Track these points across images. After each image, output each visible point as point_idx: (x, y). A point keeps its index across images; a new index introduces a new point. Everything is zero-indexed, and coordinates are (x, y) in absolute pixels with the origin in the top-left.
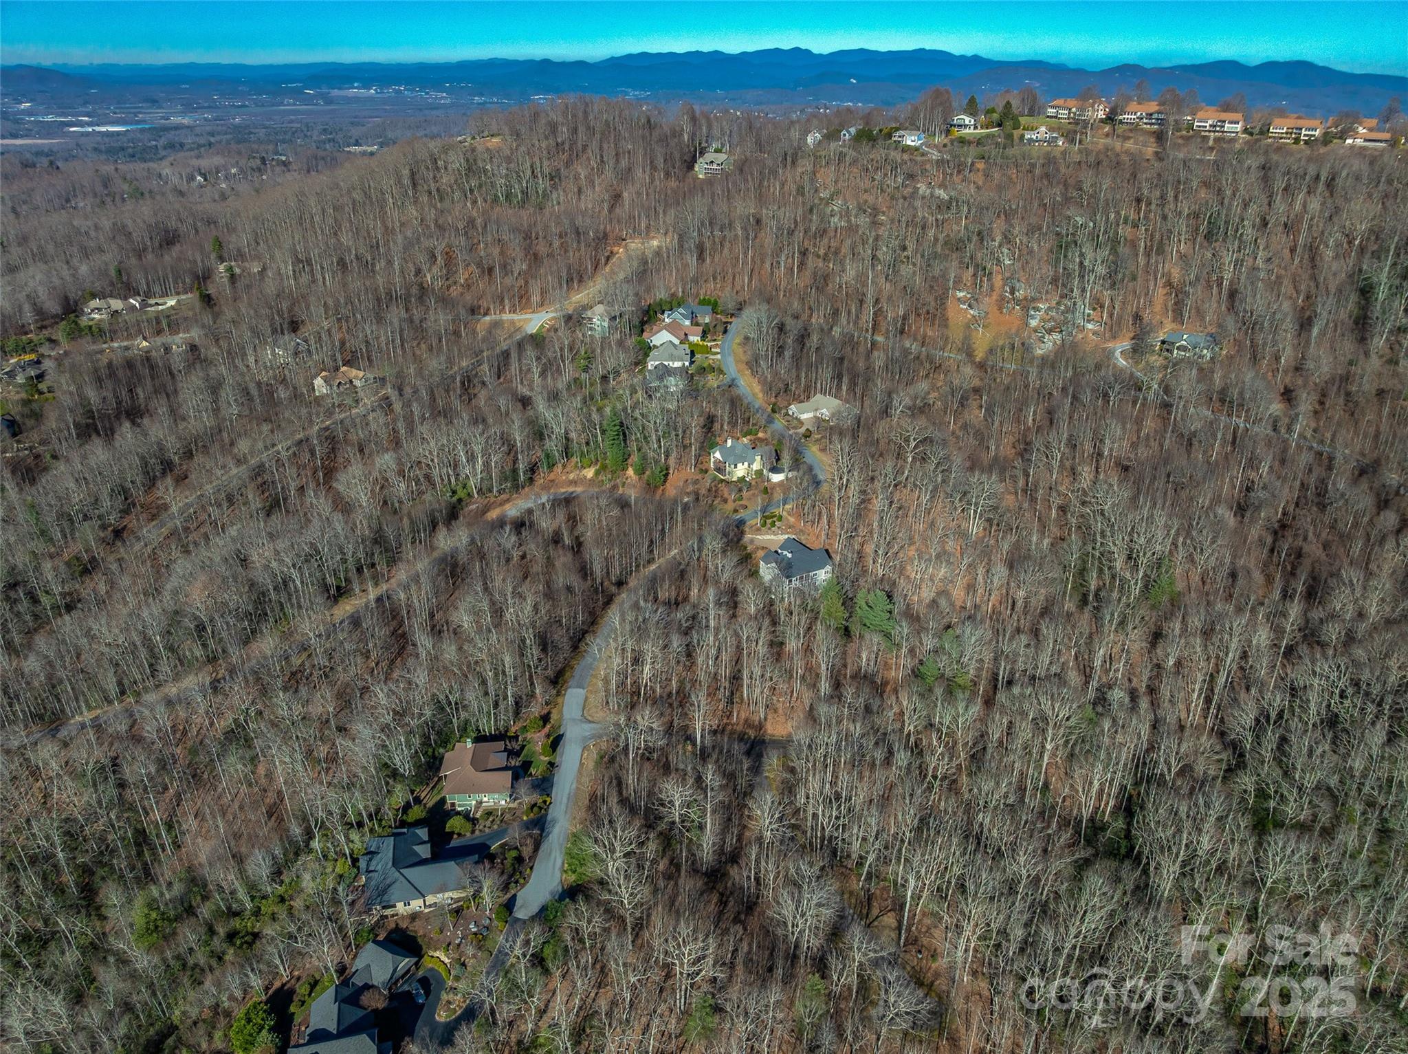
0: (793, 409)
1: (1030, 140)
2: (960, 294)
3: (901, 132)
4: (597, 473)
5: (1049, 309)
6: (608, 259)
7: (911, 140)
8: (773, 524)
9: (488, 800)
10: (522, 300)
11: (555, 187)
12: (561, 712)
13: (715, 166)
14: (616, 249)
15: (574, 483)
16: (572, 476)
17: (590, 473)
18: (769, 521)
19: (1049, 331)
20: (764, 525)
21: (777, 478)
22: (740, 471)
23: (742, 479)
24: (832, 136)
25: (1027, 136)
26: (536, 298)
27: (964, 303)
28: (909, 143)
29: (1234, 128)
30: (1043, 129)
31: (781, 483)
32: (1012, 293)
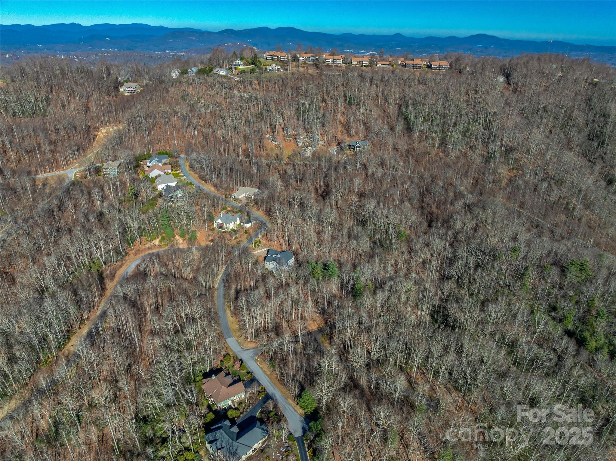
0: (234, 194)
1: (270, 70)
2: (267, 136)
3: (217, 69)
4: (161, 241)
5: (304, 138)
6: (94, 138)
7: (222, 72)
8: (258, 245)
9: (236, 398)
10: (54, 164)
11: (49, 105)
12: (232, 350)
13: (132, 89)
14: (96, 133)
15: (150, 248)
16: (147, 246)
17: (157, 242)
18: (256, 244)
19: (307, 147)
20: (255, 247)
21: (248, 226)
22: (231, 226)
23: (232, 230)
24: (184, 72)
25: (268, 69)
26: (62, 162)
27: (270, 140)
28: (221, 74)
29: (339, 62)
30: (274, 65)
31: (251, 227)
32: (287, 133)
